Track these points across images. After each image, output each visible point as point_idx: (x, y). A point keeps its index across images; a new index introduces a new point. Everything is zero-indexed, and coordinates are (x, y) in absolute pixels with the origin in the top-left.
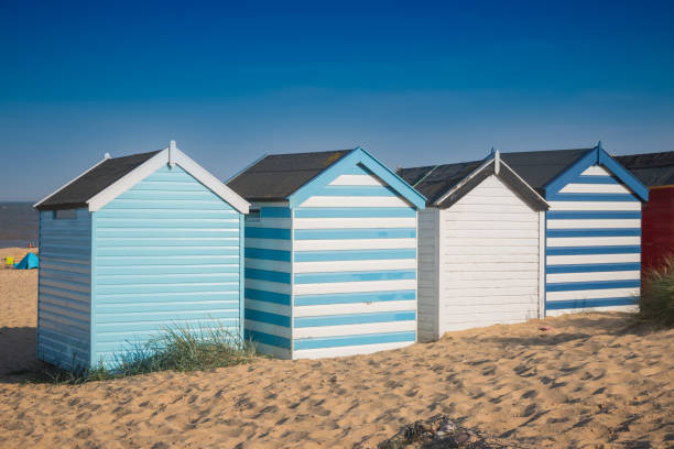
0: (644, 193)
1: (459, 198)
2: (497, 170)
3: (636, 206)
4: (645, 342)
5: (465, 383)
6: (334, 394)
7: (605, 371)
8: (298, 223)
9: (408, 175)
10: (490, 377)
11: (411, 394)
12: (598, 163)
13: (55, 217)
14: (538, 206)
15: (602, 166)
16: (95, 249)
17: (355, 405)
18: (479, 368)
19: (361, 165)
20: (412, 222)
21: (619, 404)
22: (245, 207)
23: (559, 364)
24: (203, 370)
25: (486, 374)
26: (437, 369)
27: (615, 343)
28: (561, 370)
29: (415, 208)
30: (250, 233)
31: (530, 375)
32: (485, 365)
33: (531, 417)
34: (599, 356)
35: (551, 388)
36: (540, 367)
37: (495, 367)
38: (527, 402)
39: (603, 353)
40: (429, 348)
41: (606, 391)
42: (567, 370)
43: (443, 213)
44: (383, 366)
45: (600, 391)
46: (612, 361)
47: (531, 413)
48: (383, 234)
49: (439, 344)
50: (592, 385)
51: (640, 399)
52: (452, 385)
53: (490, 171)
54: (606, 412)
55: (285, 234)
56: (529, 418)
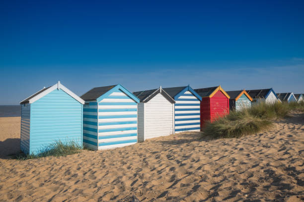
0: (201, 99)
1: (150, 99)
2: (161, 91)
3: (199, 102)
4: (210, 145)
5: (149, 162)
6: (101, 168)
7: (199, 158)
8: (100, 107)
9: (136, 94)
10: (157, 160)
11: (129, 168)
12: (188, 90)
13: (25, 106)
14: (173, 102)
15: (190, 91)
16: (32, 116)
17: (107, 173)
18: (154, 155)
19: (120, 89)
20: (136, 107)
21: (209, 176)
22: (83, 102)
23: (182, 154)
24: (62, 156)
25: (157, 158)
26: (140, 155)
27: (200, 145)
28: (183, 157)
29: (136, 102)
30: (85, 110)
31: (172, 159)
32: (156, 154)
33: (174, 181)
34: (196, 150)
35: (180, 166)
36: (176, 156)
37: (160, 155)
38: (172, 174)
39: (197, 149)
40: (141, 145)
41: (202, 168)
42: (186, 157)
43: (145, 104)
44: (123, 154)
45: (199, 168)
46: (200, 153)
47: (174, 180)
48: (127, 110)
49: (144, 143)
50: (196, 165)
51: (217, 173)
52: (144, 164)
53: (159, 92)
54: (205, 181)
55: (96, 110)
56: (173, 183)
